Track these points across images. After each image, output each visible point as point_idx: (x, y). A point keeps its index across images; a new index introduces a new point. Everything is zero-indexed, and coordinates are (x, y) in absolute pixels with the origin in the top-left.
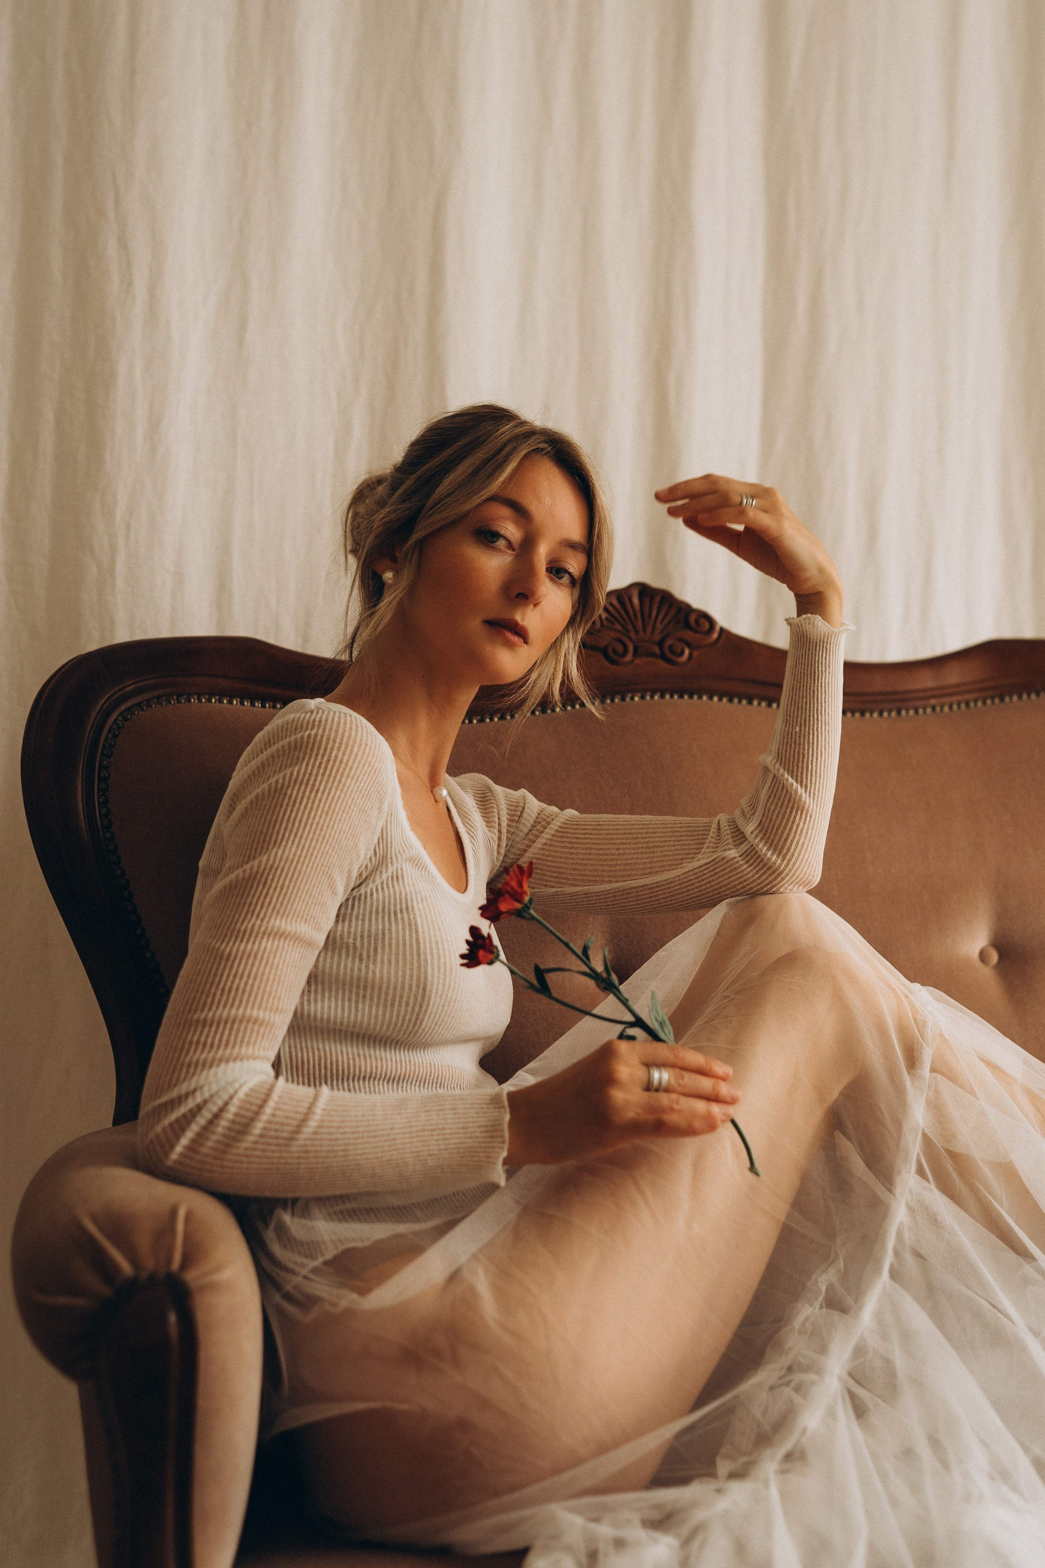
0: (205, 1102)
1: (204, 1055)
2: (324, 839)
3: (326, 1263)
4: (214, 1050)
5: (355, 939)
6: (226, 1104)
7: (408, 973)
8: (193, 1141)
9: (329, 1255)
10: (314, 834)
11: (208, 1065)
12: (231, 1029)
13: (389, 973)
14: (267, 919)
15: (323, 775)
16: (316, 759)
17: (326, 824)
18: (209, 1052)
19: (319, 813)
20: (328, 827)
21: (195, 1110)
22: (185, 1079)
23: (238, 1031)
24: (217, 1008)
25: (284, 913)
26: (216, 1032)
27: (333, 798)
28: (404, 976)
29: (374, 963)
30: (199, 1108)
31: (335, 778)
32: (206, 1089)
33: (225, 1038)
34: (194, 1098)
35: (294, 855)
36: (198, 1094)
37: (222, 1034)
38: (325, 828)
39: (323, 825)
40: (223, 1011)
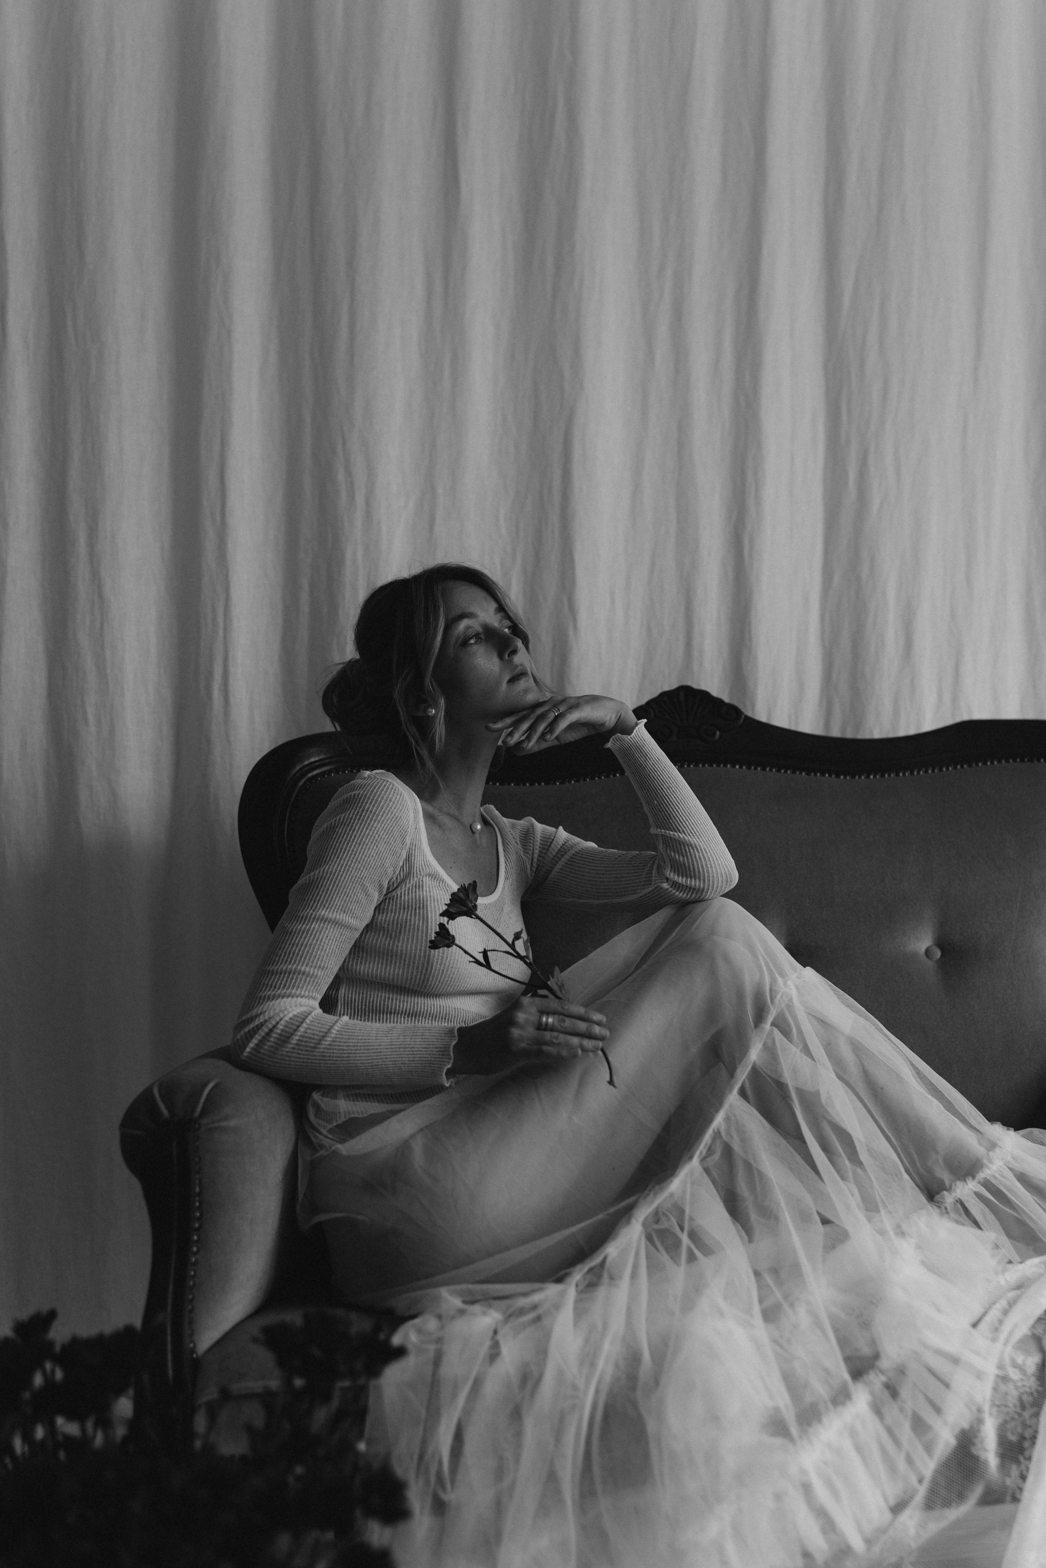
0: (266, 1021)
1: (269, 993)
2: (357, 860)
3: (337, 1126)
4: (276, 990)
5: (388, 925)
6: (278, 1023)
7: (419, 948)
8: (257, 1045)
9: (340, 1122)
10: (350, 857)
11: (271, 999)
12: (288, 977)
13: (407, 947)
14: (316, 910)
15: (359, 819)
16: (355, 809)
17: (358, 851)
18: (272, 991)
19: (354, 844)
20: (359, 853)
21: (259, 1025)
22: (256, 1007)
23: (292, 979)
24: (281, 964)
25: (328, 906)
26: (278, 980)
27: (364, 834)
28: (416, 950)
29: (398, 941)
30: (262, 1025)
31: (366, 822)
32: (266, 1014)
33: (283, 983)
34: (259, 1019)
35: (336, 870)
36: (262, 1016)
37: (282, 980)
38: (358, 853)
39: (356, 852)
40: (284, 966)
